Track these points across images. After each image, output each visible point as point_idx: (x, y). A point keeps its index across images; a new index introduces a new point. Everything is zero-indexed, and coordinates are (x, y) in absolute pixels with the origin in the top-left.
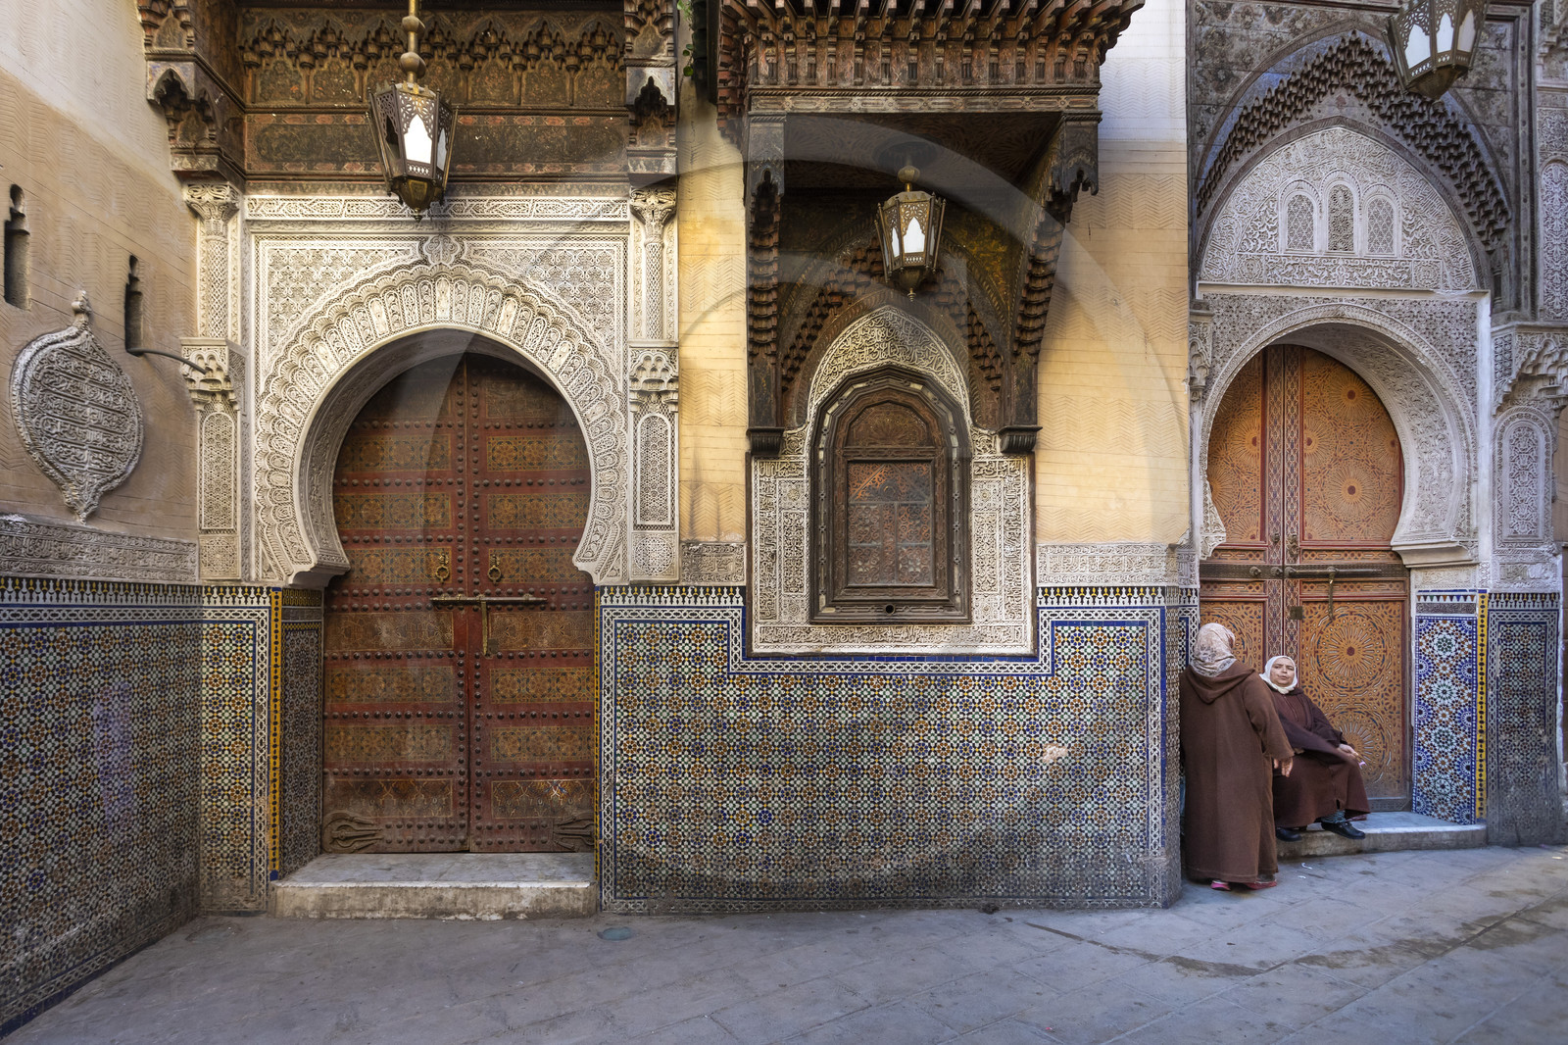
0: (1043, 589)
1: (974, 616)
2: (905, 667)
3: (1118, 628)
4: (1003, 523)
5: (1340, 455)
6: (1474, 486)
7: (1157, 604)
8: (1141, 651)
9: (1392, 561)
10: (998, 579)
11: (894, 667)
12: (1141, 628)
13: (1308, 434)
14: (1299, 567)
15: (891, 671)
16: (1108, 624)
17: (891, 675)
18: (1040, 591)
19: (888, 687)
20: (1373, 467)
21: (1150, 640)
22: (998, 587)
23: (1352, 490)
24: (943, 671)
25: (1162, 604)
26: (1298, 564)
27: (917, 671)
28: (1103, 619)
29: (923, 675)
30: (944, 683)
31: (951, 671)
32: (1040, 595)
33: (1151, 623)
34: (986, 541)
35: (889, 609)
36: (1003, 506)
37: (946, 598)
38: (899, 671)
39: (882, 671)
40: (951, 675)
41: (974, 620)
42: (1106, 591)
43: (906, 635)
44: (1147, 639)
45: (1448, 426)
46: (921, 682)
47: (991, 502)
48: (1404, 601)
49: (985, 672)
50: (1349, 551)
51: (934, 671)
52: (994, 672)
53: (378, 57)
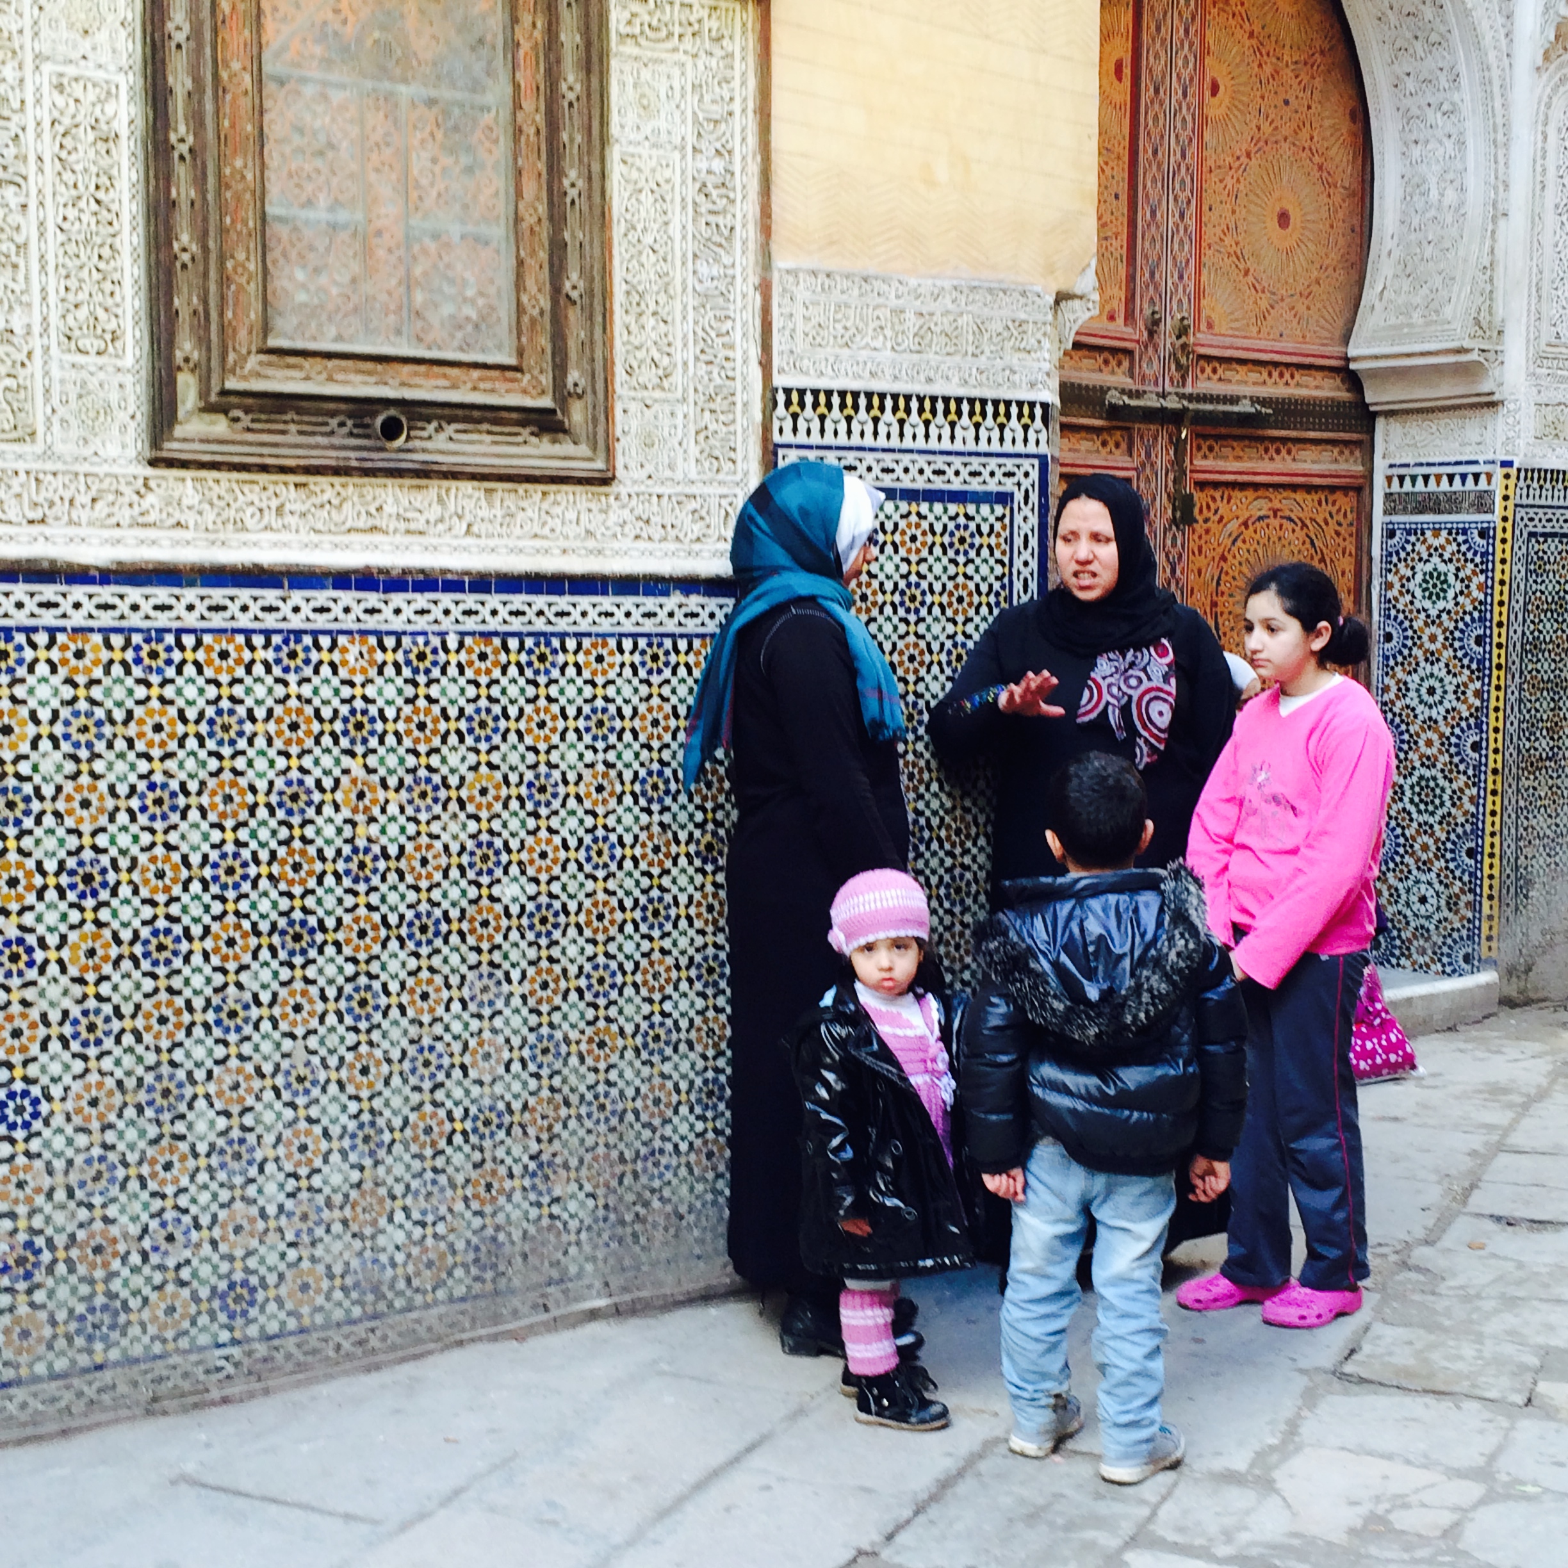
0: (788, 391)
1: (619, 463)
2: (437, 612)
3: (953, 508)
4: (691, 191)
5: (1266, 128)
6: (1502, 223)
7: (1031, 448)
8: (999, 570)
9: (1344, 395)
10: (678, 358)
11: (408, 612)
12: (999, 510)
13: (1214, 69)
14: (1190, 398)
15: (398, 624)
16: (932, 496)
17: (399, 635)
18: (781, 398)
19: (390, 671)
20: (1320, 168)
21: (1018, 542)
22: (677, 378)
23: (1284, 219)
24: (540, 625)
25: (1043, 449)
26: (1188, 389)
27: (470, 624)
28: (920, 484)
29: (487, 636)
30: (542, 658)
31: (562, 625)
32: (781, 410)
33: (1019, 497)
34: (648, 240)
35: (391, 430)
36: (691, 140)
37: (546, 402)
38: (421, 623)
39: (371, 622)
40: (562, 636)
41: (620, 473)
42: (929, 404)
43: (435, 511)
44: (1010, 541)
45: (1464, 81)
46: (483, 657)
47: (663, 125)
48: (1360, 488)
49: (649, 626)
50: (1276, 364)
51: (516, 624)
52: (671, 626)
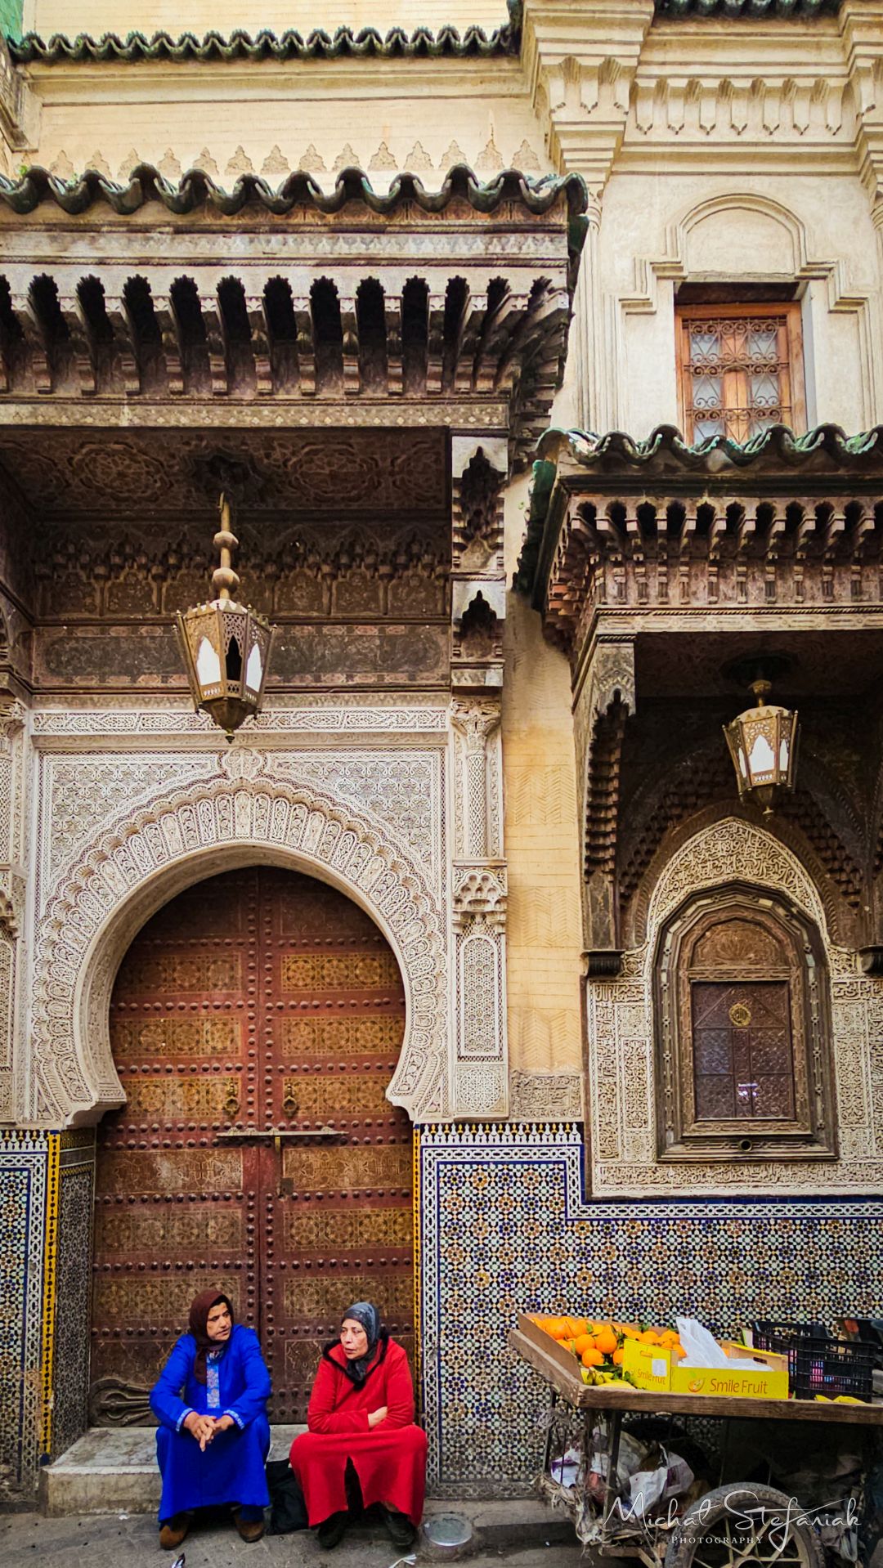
1: (842, 1152)
2: (766, 1211)
4: (869, 1049)
10: (866, 1111)
11: (754, 1211)
15: (750, 1215)
17: (751, 1219)
19: (747, 1232)
22: (866, 1119)
24: (809, 1214)
27: (780, 1215)
29: (787, 1219)
30: (810, 1227)
31: (819, 1214)
34: (850, 1068)
35: (745, 1146)
36: (868, 1030)
37: (809, 1132)
38: (759, 1215)
39: (740, 1215)
40: (819, 1219)
41: (842, 1156)
43: (765, 1174)
46: (785, 1227)
47: (854, 1026)
49: (857, 1214)
51: (799, 1215)
52: (867, 1214)
53: (178, 568)
